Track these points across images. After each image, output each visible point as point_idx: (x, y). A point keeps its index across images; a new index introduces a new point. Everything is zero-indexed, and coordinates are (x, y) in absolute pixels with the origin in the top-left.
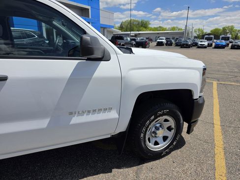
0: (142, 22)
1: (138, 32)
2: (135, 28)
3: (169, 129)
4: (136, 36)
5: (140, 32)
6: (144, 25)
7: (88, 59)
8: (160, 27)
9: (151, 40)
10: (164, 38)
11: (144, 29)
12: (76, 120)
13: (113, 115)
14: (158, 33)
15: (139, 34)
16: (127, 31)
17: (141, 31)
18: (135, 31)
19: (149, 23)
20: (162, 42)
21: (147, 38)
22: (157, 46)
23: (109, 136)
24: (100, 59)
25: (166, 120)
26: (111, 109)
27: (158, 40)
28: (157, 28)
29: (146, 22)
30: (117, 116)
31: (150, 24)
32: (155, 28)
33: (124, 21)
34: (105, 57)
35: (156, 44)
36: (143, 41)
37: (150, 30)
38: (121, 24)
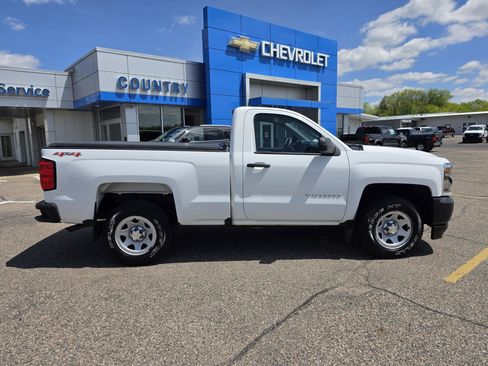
0: (430, 94)
1: (419, 116)
2: (414, 107)
3: (405, 228)
4: (414, 123)
5: (424, 116)
6: (436, 100)
7: (323, 154)
8: (478, 102)
9: (451, 131)
10: (483, 126)
11: (436, 108)
12: (310, 201)
13: (341, 201)
14: (469, 116)
15: (423, 119)
16: (395, 115)
17: (428, 112)
18: (414, 113)
19: (448, 95)
20: (478, 134)
21: (440, 128)
22: (464, 142)
23: (337, 224)
24: (332, 155)
25: (400, 217)
26: (339, 196)
27: (467, 132)
28: (470, 104)
29: (442, 94)
30: (345, 203)
31: (451, 97)
32: (463, 104)
33: (389, 95)
34: (336, 153)
35: (461, 140)
36: (430, 133)
37: (451, 111)
38: (382, 103)
